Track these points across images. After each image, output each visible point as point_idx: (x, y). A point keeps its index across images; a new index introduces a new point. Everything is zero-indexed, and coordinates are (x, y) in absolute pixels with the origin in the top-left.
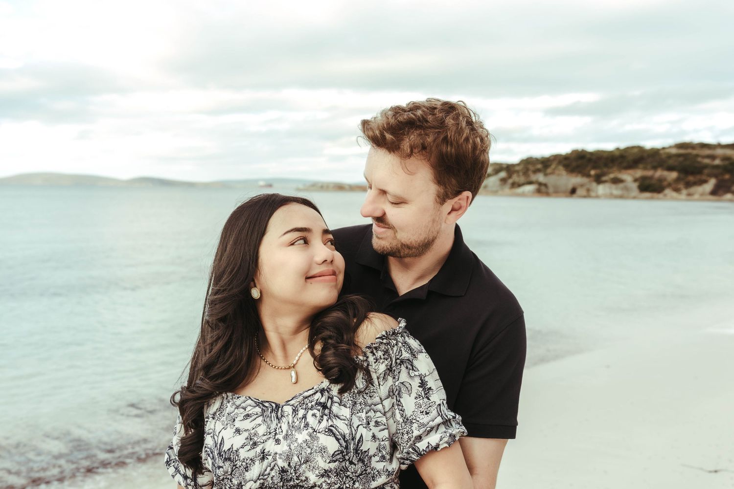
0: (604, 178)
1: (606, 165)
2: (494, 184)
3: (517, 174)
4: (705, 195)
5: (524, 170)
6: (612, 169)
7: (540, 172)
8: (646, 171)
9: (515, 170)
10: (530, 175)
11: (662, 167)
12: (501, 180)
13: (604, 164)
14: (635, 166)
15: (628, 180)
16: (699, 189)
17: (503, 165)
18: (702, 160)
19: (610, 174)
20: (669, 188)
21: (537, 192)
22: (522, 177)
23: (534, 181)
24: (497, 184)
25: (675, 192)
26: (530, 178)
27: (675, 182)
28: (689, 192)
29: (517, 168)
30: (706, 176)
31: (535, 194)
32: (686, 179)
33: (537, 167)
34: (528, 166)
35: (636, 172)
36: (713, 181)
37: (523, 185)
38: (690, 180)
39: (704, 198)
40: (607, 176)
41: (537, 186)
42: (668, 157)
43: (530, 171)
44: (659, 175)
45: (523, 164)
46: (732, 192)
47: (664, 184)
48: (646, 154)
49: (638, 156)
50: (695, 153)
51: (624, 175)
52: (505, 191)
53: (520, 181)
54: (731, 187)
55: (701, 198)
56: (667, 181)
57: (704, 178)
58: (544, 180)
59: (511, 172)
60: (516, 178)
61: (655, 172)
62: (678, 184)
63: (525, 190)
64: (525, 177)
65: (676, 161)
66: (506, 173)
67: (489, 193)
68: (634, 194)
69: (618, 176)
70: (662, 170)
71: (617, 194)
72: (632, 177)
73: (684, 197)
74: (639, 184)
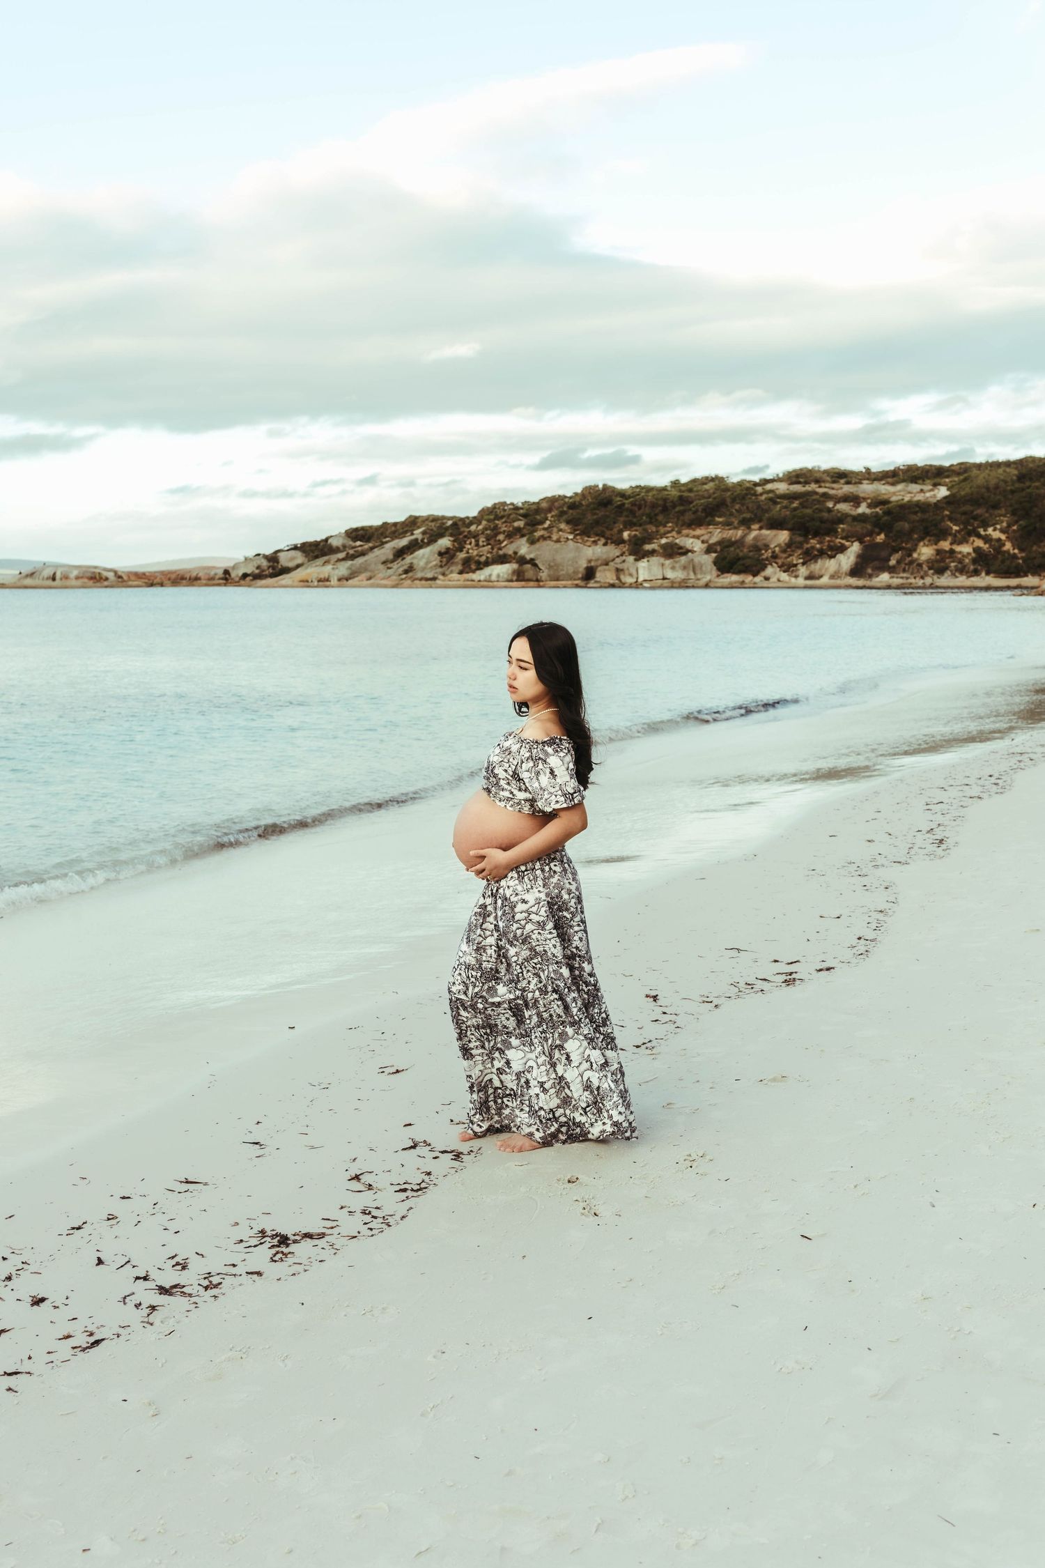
0: (648, 547)
1: (652, 519)
2: (427, 563)
3: (473, 540)
4: (839, 577)
5: (489, 532)
6: (665, 526)
7: (523, 536)
8: (730, 529)
9: (470, 531)
10: (500, 542)
11: (760, 521)
12: (440, 554)
13: (649, 516)
14: (709, 519)
15: (695, 549)
16: (830, 565)
17: (445, 521)
18: (835, 505)
19: (662, 538)
20: (774, 564)
21: (515, 578)
22: (484, 546)
23: (510, 555)
24: (434, 563)
25: (784, 572)
26: (500, 549)
27: (784, 551)
28: (811, 572)
29: (473, 528)
30: (842, 538)
31: (511, 584)
32: (806, 546)
33: (516, 524)
34: (497, 522)
35: (710, 533)
36: (855, 548)
37: (487, 564)
38: (813, 548)
39: (838, 582)
40: (655, 541)
41: (515, 566)
42: (771, 499)
43: (500, 533)
44: (755, 538)
45: (486, 517)
46: (892, 570)
47: (764, 557)
48: (729, 493)
49: (715, 498)
50: (821, 490)
51: (687, 539)
52: (451, 577)
53: (481, 556)
54: (890, 560)
55: (833, 582)
56: (770, 551)
57: (840, 543)
58: (530, 552)
59: (461, 537)
60: (472, 549)
61: (747, 531)
62: (790, 555)
63: (490, 575)
64: (490, 546)
65: (786, 507)
66: (452, 539)
67: (417, 582)
68: (708, 578)
69: (677, 541)
70: (761, 528)
71: (675, 578)
72: (703, 542)
73: (801, 581)
74: (716, 557)
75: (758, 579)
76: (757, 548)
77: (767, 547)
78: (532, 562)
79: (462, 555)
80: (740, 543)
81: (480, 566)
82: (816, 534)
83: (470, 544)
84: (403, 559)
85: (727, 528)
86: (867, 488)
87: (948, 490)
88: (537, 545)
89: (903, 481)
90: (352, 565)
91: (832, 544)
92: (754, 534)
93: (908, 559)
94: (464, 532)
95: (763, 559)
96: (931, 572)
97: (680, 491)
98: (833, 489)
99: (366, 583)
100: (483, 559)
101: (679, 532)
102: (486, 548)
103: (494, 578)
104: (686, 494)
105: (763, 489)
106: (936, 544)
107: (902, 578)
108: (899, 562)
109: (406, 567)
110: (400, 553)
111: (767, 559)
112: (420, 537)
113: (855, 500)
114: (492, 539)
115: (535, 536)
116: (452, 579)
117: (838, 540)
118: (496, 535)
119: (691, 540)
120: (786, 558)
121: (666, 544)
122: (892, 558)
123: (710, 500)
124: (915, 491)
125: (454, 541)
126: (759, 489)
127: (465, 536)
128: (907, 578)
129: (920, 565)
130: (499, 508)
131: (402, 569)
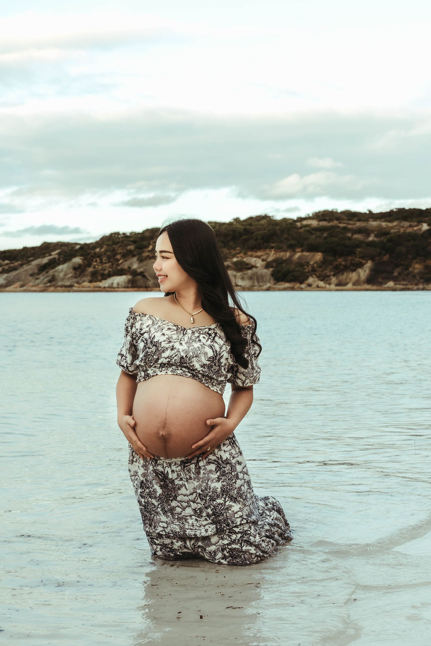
1: (226, 245)
2: (65, 275)
3: (98, 259)
4: (359, 284)
5: (109, 253)
6: (235, 249)
7: (134, 256)
8: (281, 252)
9: (95, 253)
10: (118, 260)
11: (301, 246)
12: (75, 269)
13: (223, 242)
14: (266, 244)
15: (258, 265)
16: (354, 276)
17: (74, 245)
18: (352, 236)
19: (233, 257)
20: (314, 276)
21: (130, 285)
22: (106, 263)
23: (126, 270)
24: (70, 275)
25: (321, 280)
26: (118, 265)
27: (320, 267)
28: (340, 281)
29: (98, 250)
30: (360, 258)
31: (127, 289)
32: (335, 263)
33: (129, 248)
34: (114, 246)
35: (267, 254)
36: (369, 264)
37: (110, 275)
38: (340, 264)
39: (359, 287)
40: (229, 260)
41: (130, 277)
42: (308, 231)
43: (117, 254)
44: (299, 258)
45: (107, 243)
46: (395, 280)
47: (307, 270)
48: (278, 227)
49: (269, 230)
50: (342, 225)
51: (251, 258)
52: (84, 285)
53: (104, 270)
54: (393, 273)
55: (355, 287)
56: (310, 266)
57: (358, 261)
58: (140, 267)
59: (89, 256)
60: (97, 265)
61: (292, 253)
62: (325, 270)
63: (112, 284)
64: (110, 264)
65: (319, 237)
66: (82, 258)
67: (59, 288)
68: (269, 285)
69: (245, 260)
70: (302, 251)
71: (245, 285)
72: (263, 260)
73: (333, 286)
74: (273, 271)
75: (303, 286)
76: (302, 264)
77: (308, 264)
78: (142, 274)
79: (91, 269)
80: (289, 261)
81: (105, 277)
82: (341, 255)
83: (96, 261)
84: (47, 272)
85: (280, 250)
86: (374, 224)
87: (428, 225)
88: (145, 263)
89: (397, 219)
90: (7, 277)
91: (353, 262)
92: (298, 255)
93: (406, 272)
94: (90, 253)
95: (306, 272)
96: (422, 280)
97: (243, 225)
98: (349, 224)
99: (19, 289)
100: (106, 272)
101: (245, 254)
102: (108, 265)
103: (115, 285)
104: (248, 227)
105: (301, 224)
106: (424, 262)
107: (403, 285)
108: (400, 274)
109: (49, 278)
110: (43, 268)
111: (309, 272)
112: (57, 256)
113: (366, 232)
114: (112, 258)
115: (143, 256)
116: (84, 286)
117: (357, 259)
118: (115, 255)
119: (254, 259)
120: (322, 271)
121: (237, 262)
122: (395, 271)
123: (266, 231)
124: (406, 226)
125: (84, 260)
126: (298, 224)
127: (92, 256)
128: (406, 285)
129: (414, 276)
130: (115, 237)
131: (46, 280)
